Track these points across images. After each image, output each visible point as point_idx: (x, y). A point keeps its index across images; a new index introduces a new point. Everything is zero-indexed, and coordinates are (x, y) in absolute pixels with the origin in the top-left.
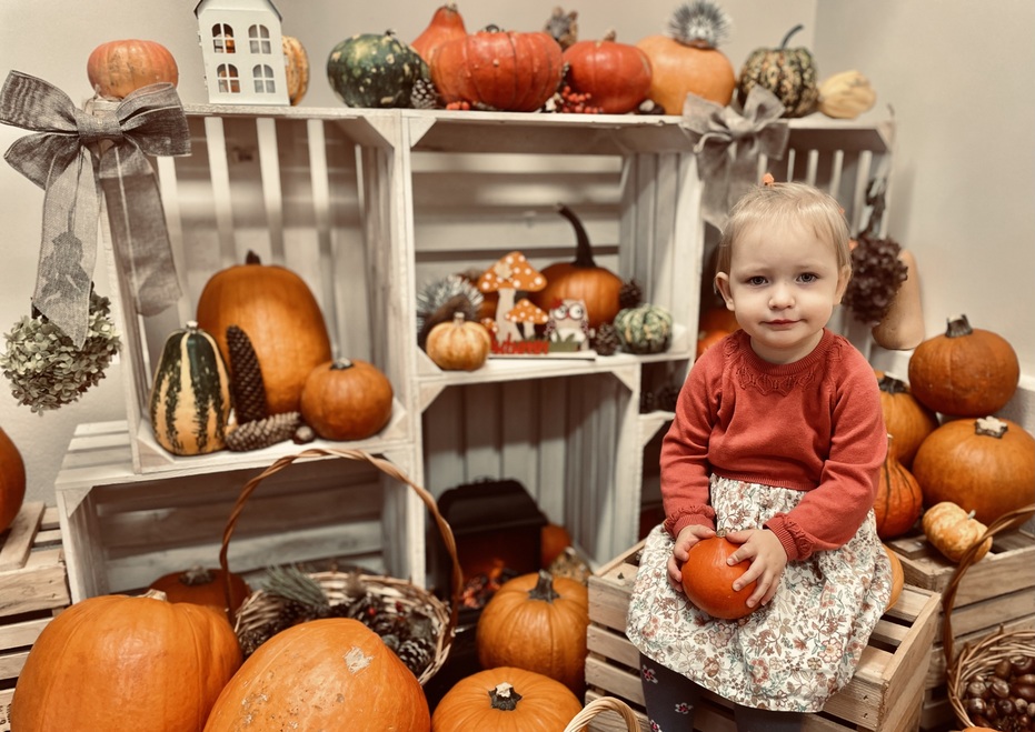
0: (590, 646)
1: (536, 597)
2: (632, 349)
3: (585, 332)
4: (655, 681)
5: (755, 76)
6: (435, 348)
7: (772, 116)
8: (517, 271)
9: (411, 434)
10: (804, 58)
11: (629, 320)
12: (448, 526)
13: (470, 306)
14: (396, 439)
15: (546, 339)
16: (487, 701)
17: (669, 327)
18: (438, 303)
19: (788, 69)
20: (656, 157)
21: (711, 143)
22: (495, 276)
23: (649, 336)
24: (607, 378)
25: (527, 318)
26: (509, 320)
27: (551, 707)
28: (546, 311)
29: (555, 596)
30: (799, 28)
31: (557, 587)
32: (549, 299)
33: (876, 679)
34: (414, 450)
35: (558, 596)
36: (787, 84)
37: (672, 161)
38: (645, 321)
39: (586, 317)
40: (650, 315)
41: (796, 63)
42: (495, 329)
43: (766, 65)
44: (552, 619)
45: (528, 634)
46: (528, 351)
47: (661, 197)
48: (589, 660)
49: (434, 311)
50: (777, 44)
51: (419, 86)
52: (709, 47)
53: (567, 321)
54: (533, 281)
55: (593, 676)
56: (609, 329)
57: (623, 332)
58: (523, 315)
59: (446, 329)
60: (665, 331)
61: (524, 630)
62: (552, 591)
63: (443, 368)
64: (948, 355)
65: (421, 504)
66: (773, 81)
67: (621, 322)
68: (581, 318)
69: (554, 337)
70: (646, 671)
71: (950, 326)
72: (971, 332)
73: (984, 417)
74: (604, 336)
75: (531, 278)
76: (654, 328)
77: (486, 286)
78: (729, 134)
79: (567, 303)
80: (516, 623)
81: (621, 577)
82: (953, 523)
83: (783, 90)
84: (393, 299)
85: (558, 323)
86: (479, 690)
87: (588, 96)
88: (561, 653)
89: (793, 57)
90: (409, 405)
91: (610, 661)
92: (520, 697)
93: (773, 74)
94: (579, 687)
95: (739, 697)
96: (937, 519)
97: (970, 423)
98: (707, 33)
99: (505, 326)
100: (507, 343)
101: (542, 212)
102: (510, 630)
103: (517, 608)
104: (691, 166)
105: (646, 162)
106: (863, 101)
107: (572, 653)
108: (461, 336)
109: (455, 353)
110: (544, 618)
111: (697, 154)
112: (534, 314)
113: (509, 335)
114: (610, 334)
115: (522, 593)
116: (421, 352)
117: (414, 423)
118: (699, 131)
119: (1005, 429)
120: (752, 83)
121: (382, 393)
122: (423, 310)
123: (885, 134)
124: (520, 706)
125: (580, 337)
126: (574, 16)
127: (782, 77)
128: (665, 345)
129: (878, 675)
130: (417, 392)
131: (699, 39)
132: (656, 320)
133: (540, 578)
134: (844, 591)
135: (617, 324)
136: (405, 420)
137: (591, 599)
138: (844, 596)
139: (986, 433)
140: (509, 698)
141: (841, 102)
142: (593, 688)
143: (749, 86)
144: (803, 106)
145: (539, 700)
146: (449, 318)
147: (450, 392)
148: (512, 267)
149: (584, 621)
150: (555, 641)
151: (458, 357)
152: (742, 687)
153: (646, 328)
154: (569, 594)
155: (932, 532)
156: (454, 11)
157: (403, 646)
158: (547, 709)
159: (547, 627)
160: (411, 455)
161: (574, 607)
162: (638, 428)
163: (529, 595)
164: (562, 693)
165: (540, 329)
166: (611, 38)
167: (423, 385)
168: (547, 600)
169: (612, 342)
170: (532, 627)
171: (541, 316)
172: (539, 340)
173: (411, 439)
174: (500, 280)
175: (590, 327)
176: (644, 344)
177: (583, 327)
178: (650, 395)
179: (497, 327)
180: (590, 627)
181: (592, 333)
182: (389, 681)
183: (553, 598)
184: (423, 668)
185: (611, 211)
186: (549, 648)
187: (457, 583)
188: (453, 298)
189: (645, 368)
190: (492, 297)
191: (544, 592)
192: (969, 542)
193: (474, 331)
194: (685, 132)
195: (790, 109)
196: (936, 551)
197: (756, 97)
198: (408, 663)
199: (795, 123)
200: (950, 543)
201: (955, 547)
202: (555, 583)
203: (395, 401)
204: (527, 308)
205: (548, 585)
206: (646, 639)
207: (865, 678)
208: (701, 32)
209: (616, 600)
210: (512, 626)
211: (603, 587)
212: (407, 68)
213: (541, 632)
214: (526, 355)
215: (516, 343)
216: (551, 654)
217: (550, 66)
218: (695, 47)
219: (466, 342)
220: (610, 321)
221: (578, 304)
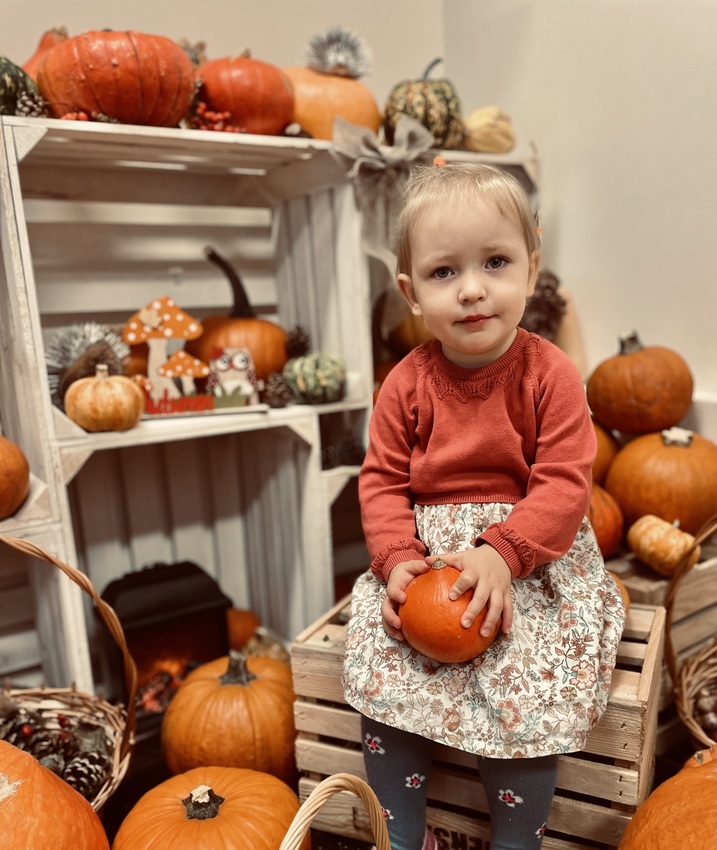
0: (299, 725)
1: (227, 682)
2: (307, 399)
3: (253, 384)
4: (382, 751)
5: (400, 107)
6: (75, 406)
7: (422, 146)
8: (167, 317)
9: (55, 512)
10: (447, 88)
11: (300, 369)
12: (111, 610)
13: (115, 357)
14: (38, 519)
15: (209, 394)
16: (180, 812)
17: (343, 372)
18: (74, 355)
19: (433, 98)
20: (307, 199)
21: (367, 170)
22: (142, 324)
23: (324, 382)
24: (282, 434)
25: (184, 372)
26: (164, 375)
27: (261, 804)
28: (206, 362)
29: (251, 678)
30: (437, 61)
31: (253, 668)
32: (208, 349)
33: (632, 701)
34: (62, 531)
35: (254, 677)
36: (434, 113)
37: (325, 199)
38: (317, 366)
39: (252, 367)
40: (322, 361)
41: (440, 92)
42: (148, 387)
43: (410, 95)
44: (251, 703)
45: (224, 725)
46: (188, 408)
47: (317, 242)
48: (300, 742)
49: (70, 364)
50: (419, 75)
51: (25, 98)
52: (351, 76)
53: (231, 372)
54: (187, 328)
55: (306, 760)
56: (279, 379)
57: (294, 381)
58: (179, 368)
59: (88, 383)
60: (339, 377)
61: (218, 722)
62: (247, 672)
63: (88, 431)
64: (627, 371)
65: (77, 588)
66: (420, 111)
67: (291, 370)
68: (246, 369)
69: (218, 392)
70: (370, 741)
71: (623, 344)
72: (642, 349)
73: (668, 428)
74: (273, 387)
75: (184, 326)
76: (327, 373)
77: (132, 337)
78: (383, 161)
79: (229, 352)
80: (208, 715)
81: (326, 639)
82: (662, 534)
83: (431, 120)
84: (17, 354)
85: (221, 376)
86: (169, 800)
87: (227, 115)
88: (265, 741)
89: (436, 86)
90: (50, 477)
91: (324, 739)
92: (223, 800)
93: (419, 104)
94: (291, 775)
95: (489, 749)
96: (645, 533)
97: (655, 438)
98: (346, 59)
99: (160, 383)
100: (165, 401)
101: (189, 267)
102: (201, 725)
103: (208, 697)
104: (347, 197)
105: (297, 207)
106: (508, 136)
107: (278, 739)
108: (107, 391)
109: (101, 410)
110: (241, 704)
111: (351, 180)
112: (192, 366)
113: (166, 392)
114: (280, 384)
115: (212, 680)
116: (58, 412)
117: (58, 498)
118: (352, 155)
119: (691, 438)
120: (398, 115)
121: (12, 464)
122: (54, 363)
123: (530, 169)
124: (223, 810)
125: (248, 389)
126: (201, 46)
127: (428, 106)
128: (340, 394)
129: (633, 697)
130: (57, 460)
131: (340, 66)
132: (328, 364)
133: (231, 660)
134: (584, 607)
135: (287, 374)
136: (46, 494)
137: (295, 670)
138: (586, 612)
139: (674, 443)
140: (209, 803)
141: (487, 135)
142: (307, 774)
143: (395, 118)
144: (452, 140)
145: (245, 799)
146: (91, 372)
147: (97, 457)
148: (160, 313)
149: (288, 697)
150: (257, 728)
151: (105, 414)
152: (490, 737)
153: (320, 374)
154: (266, 673)
155: (642, 547)
156: (62, 34)
157: (70, 766)
158: (256, 808)
159: (246, 714)
160: (59, 537)
161: (274, 686)
162: (322, 486)
163: (220, 681)
164: (275, 786)
165: (201, 383)
166: (247, 55)
167: (65, 451)
168: (242, 683)
169: (283, 392)
170: (228, 716)
171: (200, 368)
172: (201, 396)
173: (57, 518)
174: (147, 329)
175: (258, 378)
176: (319, 392)
177: (249, 378)
178: (331, 449)
179: (150, 384)
180: (297, 704)
181: (261, 385)
182: (46, 808)
183: (248, 680)
184: (98, 788)
185: (265, 267)
186: (250, 737)
187: (131, 679)
188: (91, 346)
189: (322, 418)
190: (140, 350)
191: (237, 674)
192: (681, 552)
193: (122, 383)
194: (336, 157)
195: (439, 141)
196: (647, 567)
197: (404, 127)
198: (78, 785)
199: (446, 155)
200: (662, 555)
201: (668, 559)
202: (249, 663)
203: (32, 477)
204: (184, 359)
205: (241, 667)
206: (370, 700)
207: (620, 702)
208: (341, 58)
209: (324, 665)
210: (203, 718)
211: (308, 654)
212: (8, 79)
213: (239, 720)
214: (188, 413)
215: (173, 401)
216: (254, 744)
217: (180, 72)
218: (336, 75)
219: (113, 396)
220: (280, 370)
221: (241, 352)
